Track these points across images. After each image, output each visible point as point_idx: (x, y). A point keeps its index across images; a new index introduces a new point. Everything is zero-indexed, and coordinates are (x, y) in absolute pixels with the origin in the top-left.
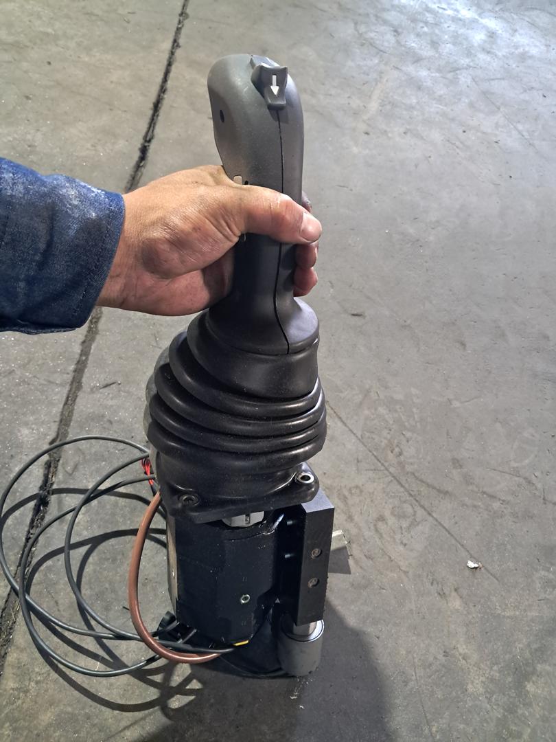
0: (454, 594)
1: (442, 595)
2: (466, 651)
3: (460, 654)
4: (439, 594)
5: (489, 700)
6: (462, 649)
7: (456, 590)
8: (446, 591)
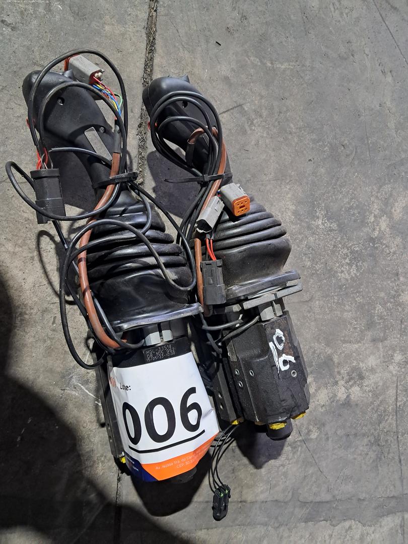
0: (389, 73)
1: (383, 72)
2: (390, 106)
3: (387, 107)
4: (382, 72)
5: (396, 132)
6: (388, 104)
7: (391, 72)
8: (386, 70)
